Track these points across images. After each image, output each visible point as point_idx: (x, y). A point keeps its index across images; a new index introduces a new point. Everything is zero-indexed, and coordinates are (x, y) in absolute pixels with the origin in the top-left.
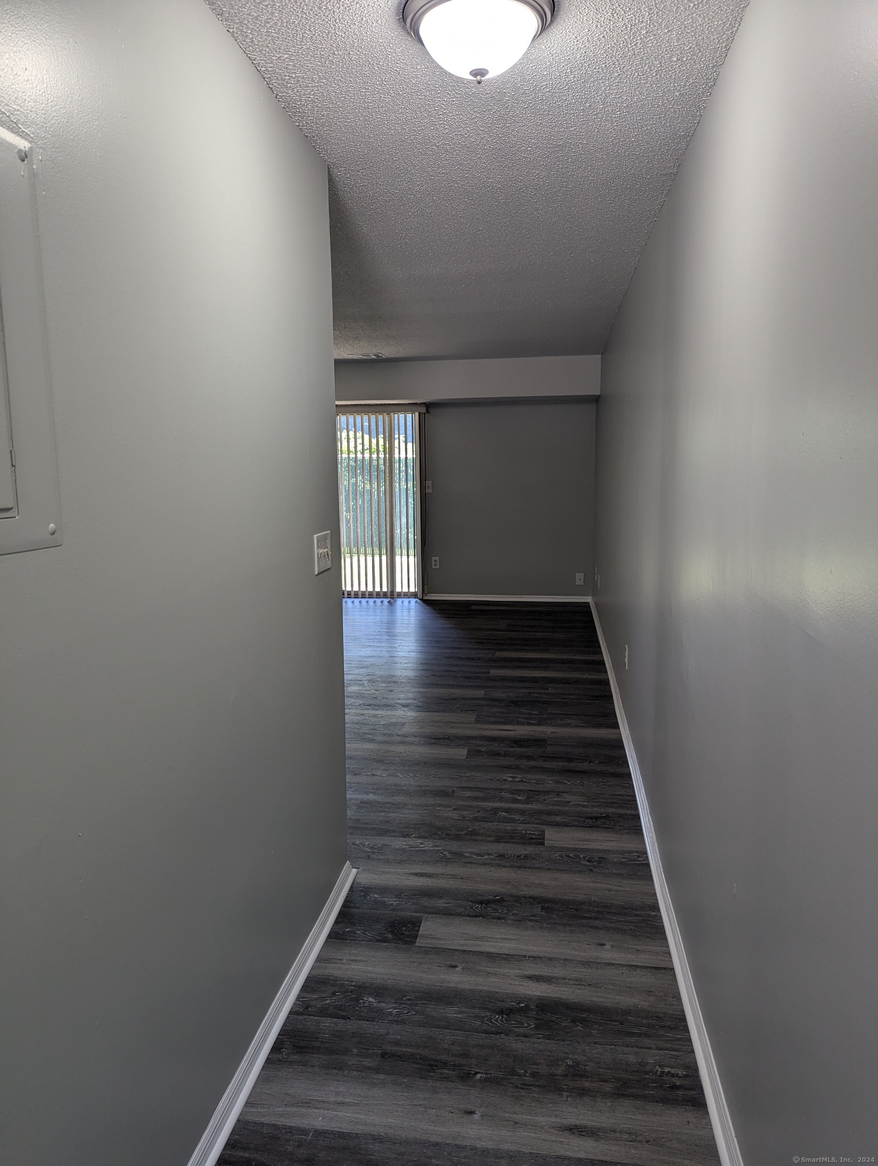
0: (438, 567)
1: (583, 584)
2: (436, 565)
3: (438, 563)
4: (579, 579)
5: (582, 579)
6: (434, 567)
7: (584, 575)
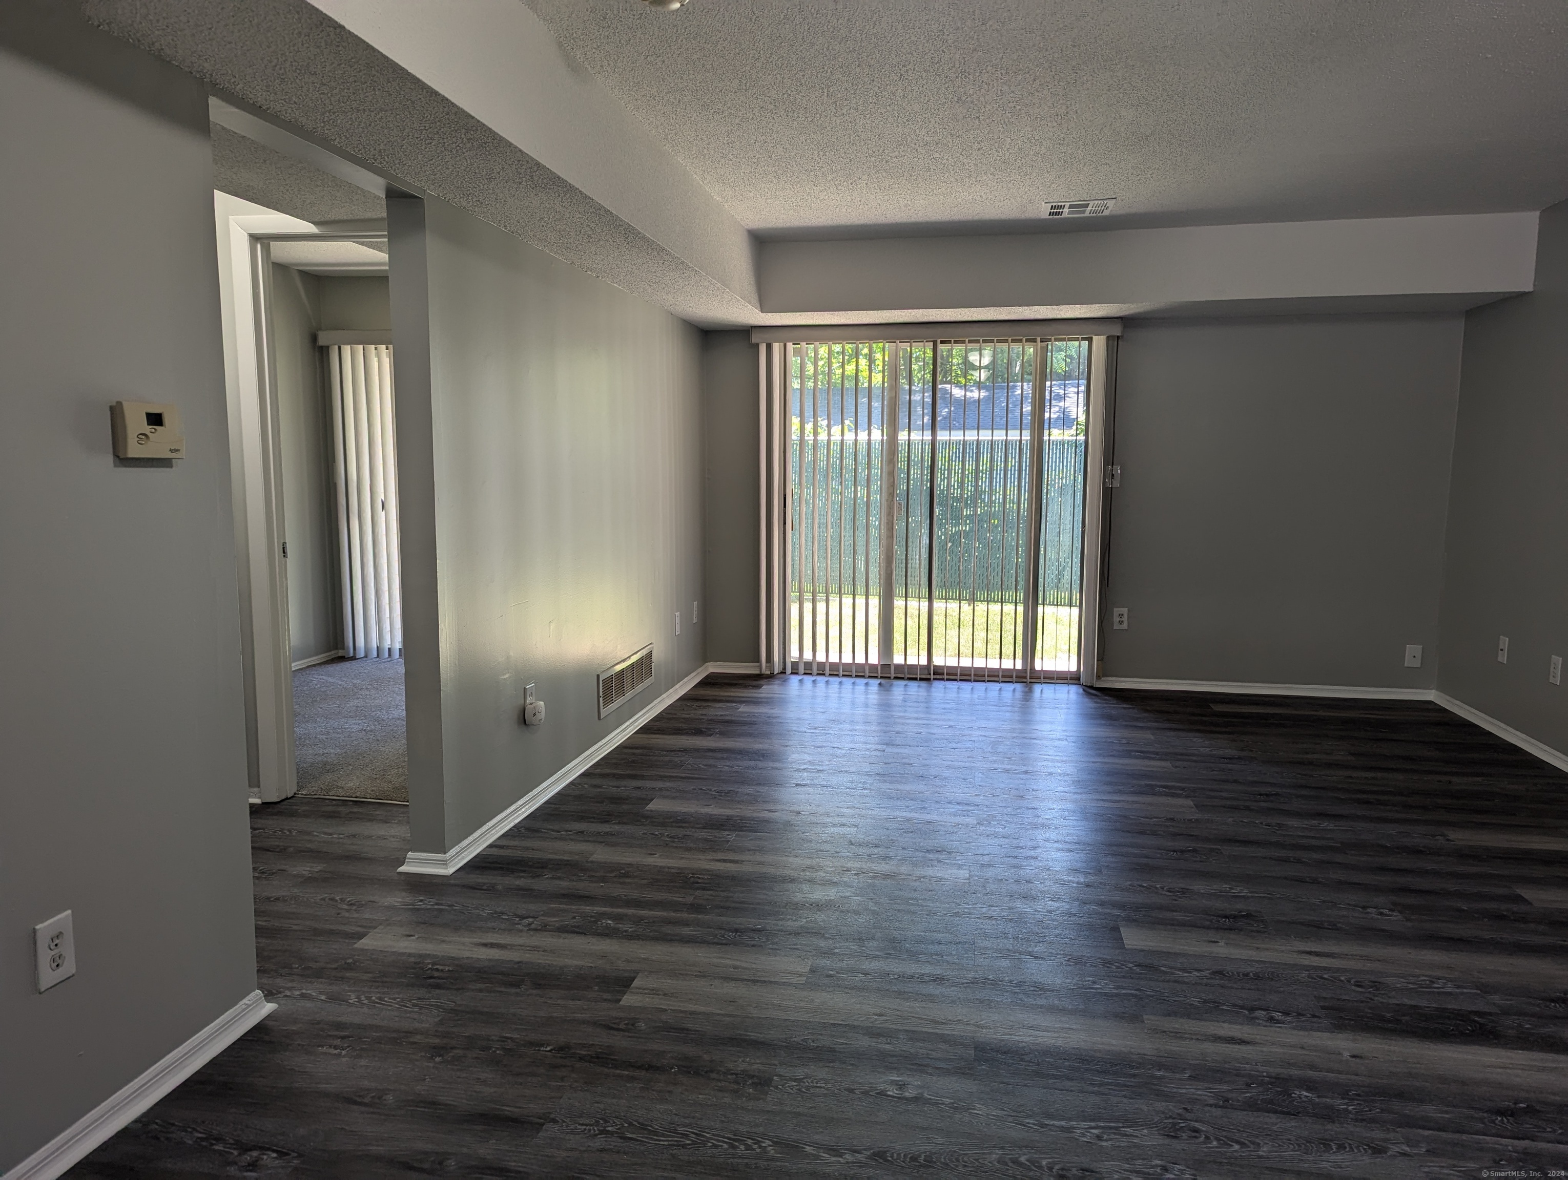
0: (1125, 626)
1: (1419, 666)
2: (1121, 622)
3: (1125, 618)
4: (1412, 655)
5: (1419, 655)
6: (1116, 626)
7: (1423, 648)
